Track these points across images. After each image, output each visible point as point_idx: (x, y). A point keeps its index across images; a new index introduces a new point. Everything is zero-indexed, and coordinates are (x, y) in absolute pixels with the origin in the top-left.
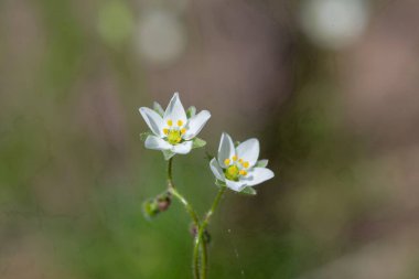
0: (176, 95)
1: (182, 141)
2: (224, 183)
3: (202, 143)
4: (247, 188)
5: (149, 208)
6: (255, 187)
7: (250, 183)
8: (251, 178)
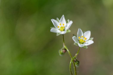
0: (63, 16)
1: (64, 30)
2: (78, 44)
3: (69, 31)
4: (85, 46)
5: (60, 52)
6: (88, 46)
7: (86, 45)
8: (88, 43)
